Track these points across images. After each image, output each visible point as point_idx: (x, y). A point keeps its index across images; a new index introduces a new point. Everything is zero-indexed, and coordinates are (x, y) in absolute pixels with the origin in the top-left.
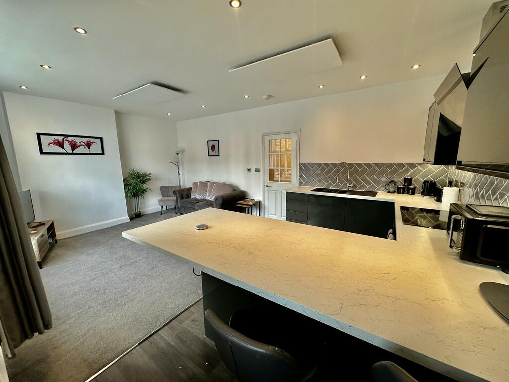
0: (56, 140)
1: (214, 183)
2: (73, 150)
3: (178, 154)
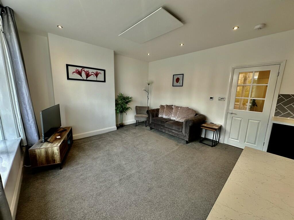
0: (77, 70)
1: (179, 107)
2: (87, 78)
3: (149, 84)
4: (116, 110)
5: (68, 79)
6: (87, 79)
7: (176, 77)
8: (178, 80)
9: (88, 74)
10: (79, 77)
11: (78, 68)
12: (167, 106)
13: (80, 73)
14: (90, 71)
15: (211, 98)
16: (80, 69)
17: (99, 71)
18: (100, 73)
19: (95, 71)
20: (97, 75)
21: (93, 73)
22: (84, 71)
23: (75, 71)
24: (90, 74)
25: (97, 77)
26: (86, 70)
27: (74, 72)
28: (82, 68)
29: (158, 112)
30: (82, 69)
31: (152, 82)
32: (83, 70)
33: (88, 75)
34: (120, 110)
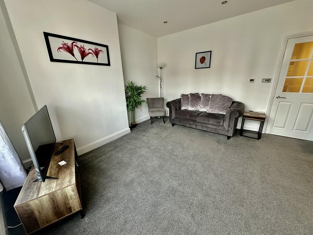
0: (65, 44)
1: (210, 95)
2: (83, 59)
3: (161, 68)
4: (127, 106)
5: (52, 60)
6: (83, 61)
7: (200, 56)
8: (203, 60)
9: (84, 51)
10: (69, 57)
11: (66, 41)
12: (192, 95)
13: (70, 50)
14: (87, 47)
15: (252, 80)
16: (69, 42)
17: (99, 48)
18: (101, 51)
19: (93, 47)
20: (97, 53)
21: (90, 51)
22: (77, 47)
23: (62, 46)
24: (87, 51)
25: (97, 58)
26: (79, 44)
27: (61, 48)
28: (72, 41)
29: (180, 103)
30: (73, 43)
31: (165, 65)
32: (75, 45)
33: (83, 54)
34: (132, 106)
